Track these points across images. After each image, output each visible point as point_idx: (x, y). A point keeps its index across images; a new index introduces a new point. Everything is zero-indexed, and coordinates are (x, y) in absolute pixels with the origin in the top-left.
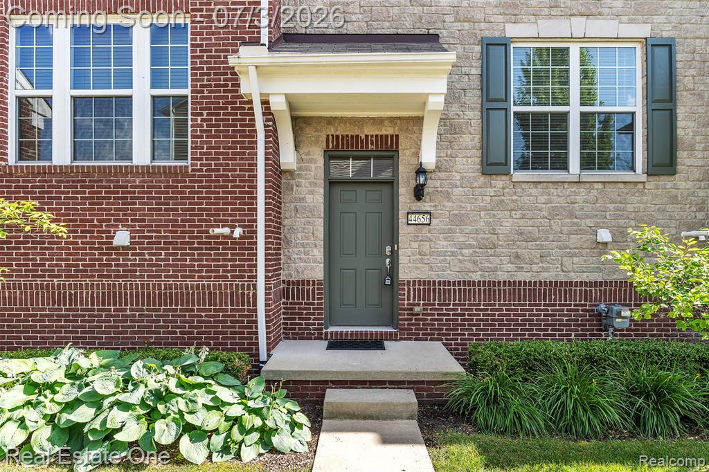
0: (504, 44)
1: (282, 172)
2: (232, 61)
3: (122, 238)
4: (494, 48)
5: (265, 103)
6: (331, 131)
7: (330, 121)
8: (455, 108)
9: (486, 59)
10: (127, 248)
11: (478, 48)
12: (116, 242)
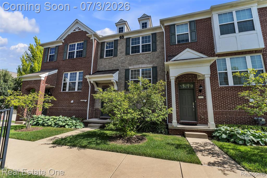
0: (129, 70)
1: (95, 91)
2: (85, 77)
3: (72, 102)
4: (127, 71)
5: (90, 82)
6: (103, 85)
7: (103, 83)
8: (121, 80)
9: (126, 72)
10: (73, 103)
11: (125, 71)
12: (71, 102)
